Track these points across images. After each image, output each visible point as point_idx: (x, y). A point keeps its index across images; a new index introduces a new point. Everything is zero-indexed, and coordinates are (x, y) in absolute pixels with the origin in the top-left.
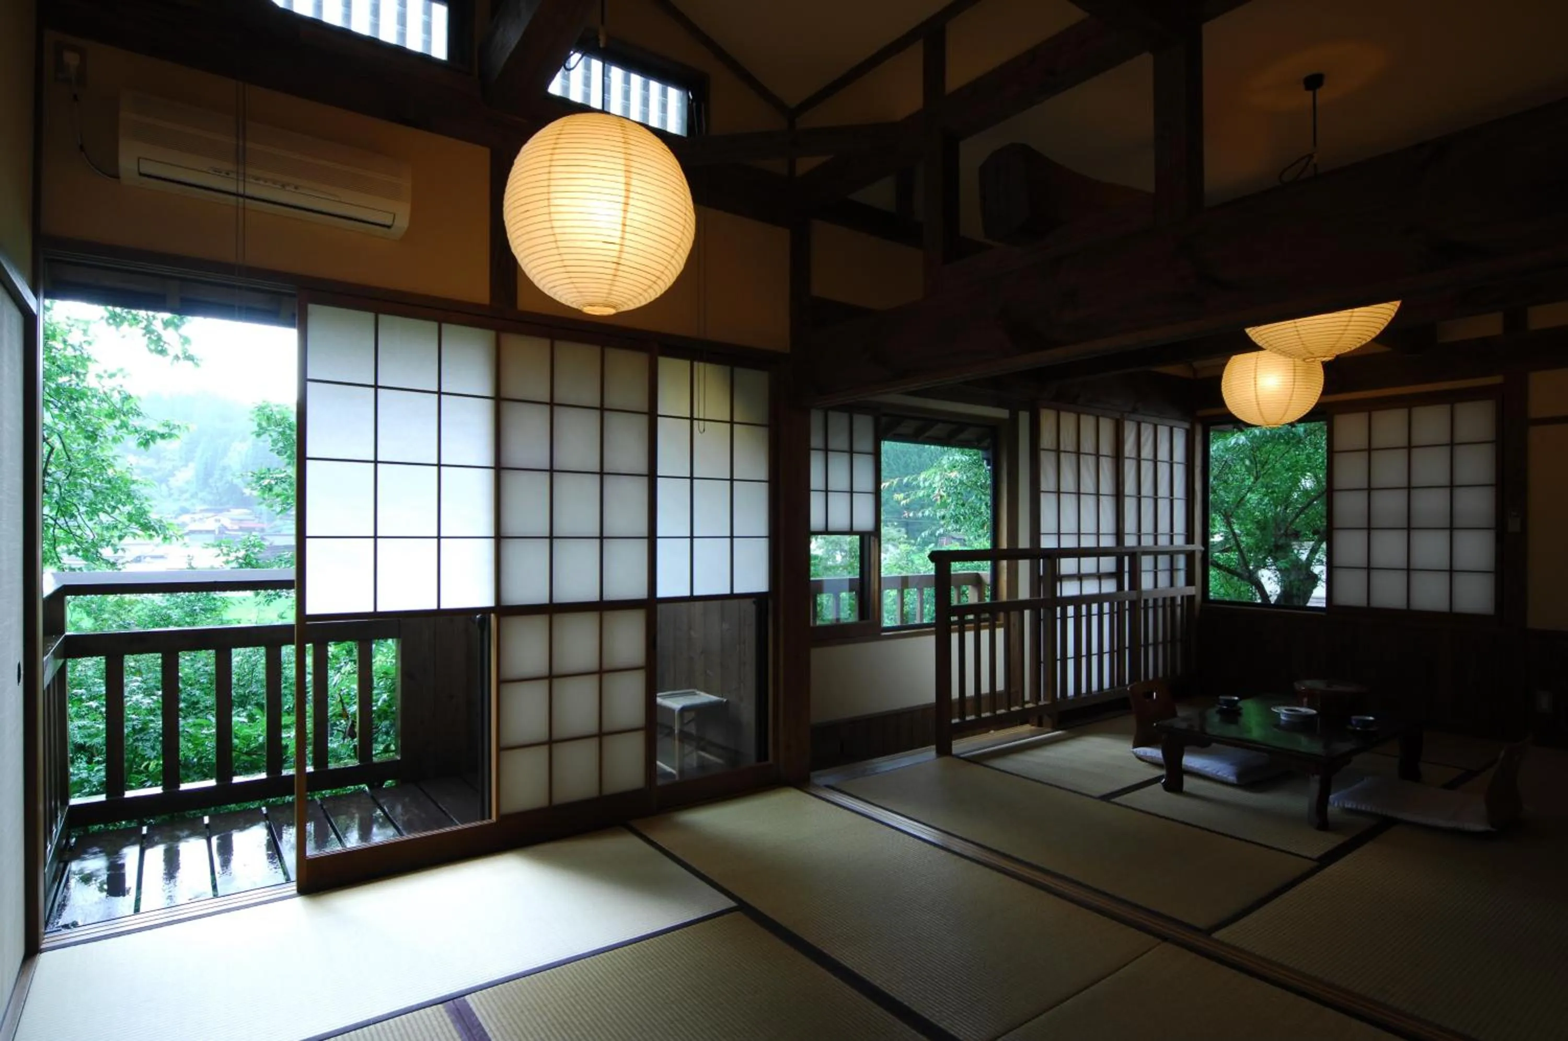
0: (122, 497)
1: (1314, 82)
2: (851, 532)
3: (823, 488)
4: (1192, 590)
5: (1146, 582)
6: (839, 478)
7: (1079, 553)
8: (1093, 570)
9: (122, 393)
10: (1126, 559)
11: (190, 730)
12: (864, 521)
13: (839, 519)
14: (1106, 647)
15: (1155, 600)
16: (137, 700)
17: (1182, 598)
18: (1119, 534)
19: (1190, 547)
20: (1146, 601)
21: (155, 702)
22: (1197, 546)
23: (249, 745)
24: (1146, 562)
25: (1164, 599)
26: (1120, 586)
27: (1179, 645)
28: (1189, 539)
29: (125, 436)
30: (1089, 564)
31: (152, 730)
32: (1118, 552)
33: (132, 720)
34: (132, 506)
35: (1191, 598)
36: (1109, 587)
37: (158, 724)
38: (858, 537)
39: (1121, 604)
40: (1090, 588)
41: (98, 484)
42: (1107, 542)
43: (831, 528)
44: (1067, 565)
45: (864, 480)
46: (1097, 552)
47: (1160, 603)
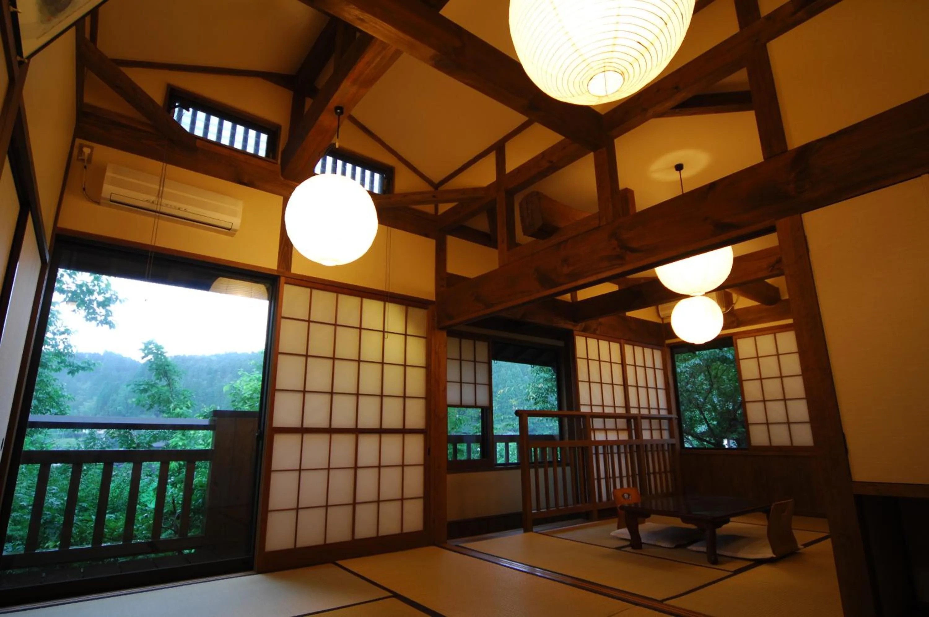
0: (54, 404)
1: (679, 167)
2: (475, 406)
3: (458, 380)
4: (674, 441)
5: (646, 435)
6: (468, 376)
7: (604, 416)
8: (613, 426)
9: (66, 343)
10: (632, 420)
11: (79, 523)
12: (483, 400)
13: (468, 398)
14: (624, 473)
15: (652, 445)
16: (52, 502)
17: (668, 445)
18: (627, 406)
19: (670, 416)
20: (646, 446)
21: (62, 504)
22: (674, 416)
23: (112, 533)
24: (645, 424)
25: (657, 445)
26: (630, 436)
27: (669, 475)
28: (669, 410)
29: (62, 368)
30: (610, 423)
31: (56, 522)
32: (628, 417)
33: (47, 514)
34: (59, 410)
35: (673, 445)
36: (624, 436)
37: (60, 519)
38: (480, 410)
39: (631, 447)
40: (612, 436)
41: (41, 396)
42: (621, 411)
43: (463, 403)
44: (598, 423)
45: (482, 378)
46: (615, 416)
47: (655, 446)
